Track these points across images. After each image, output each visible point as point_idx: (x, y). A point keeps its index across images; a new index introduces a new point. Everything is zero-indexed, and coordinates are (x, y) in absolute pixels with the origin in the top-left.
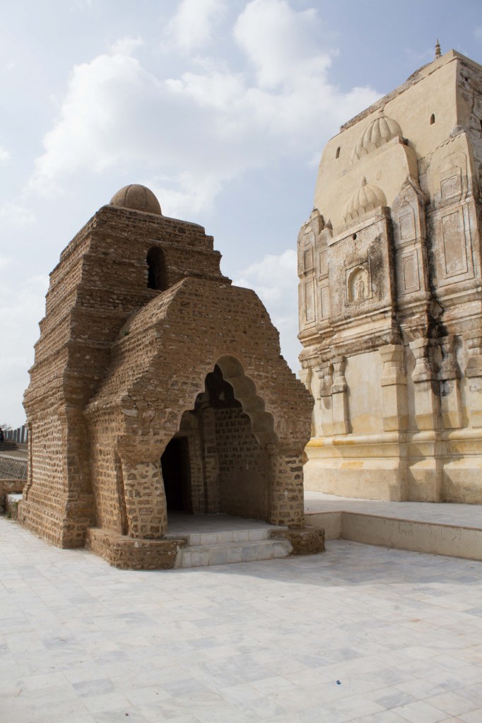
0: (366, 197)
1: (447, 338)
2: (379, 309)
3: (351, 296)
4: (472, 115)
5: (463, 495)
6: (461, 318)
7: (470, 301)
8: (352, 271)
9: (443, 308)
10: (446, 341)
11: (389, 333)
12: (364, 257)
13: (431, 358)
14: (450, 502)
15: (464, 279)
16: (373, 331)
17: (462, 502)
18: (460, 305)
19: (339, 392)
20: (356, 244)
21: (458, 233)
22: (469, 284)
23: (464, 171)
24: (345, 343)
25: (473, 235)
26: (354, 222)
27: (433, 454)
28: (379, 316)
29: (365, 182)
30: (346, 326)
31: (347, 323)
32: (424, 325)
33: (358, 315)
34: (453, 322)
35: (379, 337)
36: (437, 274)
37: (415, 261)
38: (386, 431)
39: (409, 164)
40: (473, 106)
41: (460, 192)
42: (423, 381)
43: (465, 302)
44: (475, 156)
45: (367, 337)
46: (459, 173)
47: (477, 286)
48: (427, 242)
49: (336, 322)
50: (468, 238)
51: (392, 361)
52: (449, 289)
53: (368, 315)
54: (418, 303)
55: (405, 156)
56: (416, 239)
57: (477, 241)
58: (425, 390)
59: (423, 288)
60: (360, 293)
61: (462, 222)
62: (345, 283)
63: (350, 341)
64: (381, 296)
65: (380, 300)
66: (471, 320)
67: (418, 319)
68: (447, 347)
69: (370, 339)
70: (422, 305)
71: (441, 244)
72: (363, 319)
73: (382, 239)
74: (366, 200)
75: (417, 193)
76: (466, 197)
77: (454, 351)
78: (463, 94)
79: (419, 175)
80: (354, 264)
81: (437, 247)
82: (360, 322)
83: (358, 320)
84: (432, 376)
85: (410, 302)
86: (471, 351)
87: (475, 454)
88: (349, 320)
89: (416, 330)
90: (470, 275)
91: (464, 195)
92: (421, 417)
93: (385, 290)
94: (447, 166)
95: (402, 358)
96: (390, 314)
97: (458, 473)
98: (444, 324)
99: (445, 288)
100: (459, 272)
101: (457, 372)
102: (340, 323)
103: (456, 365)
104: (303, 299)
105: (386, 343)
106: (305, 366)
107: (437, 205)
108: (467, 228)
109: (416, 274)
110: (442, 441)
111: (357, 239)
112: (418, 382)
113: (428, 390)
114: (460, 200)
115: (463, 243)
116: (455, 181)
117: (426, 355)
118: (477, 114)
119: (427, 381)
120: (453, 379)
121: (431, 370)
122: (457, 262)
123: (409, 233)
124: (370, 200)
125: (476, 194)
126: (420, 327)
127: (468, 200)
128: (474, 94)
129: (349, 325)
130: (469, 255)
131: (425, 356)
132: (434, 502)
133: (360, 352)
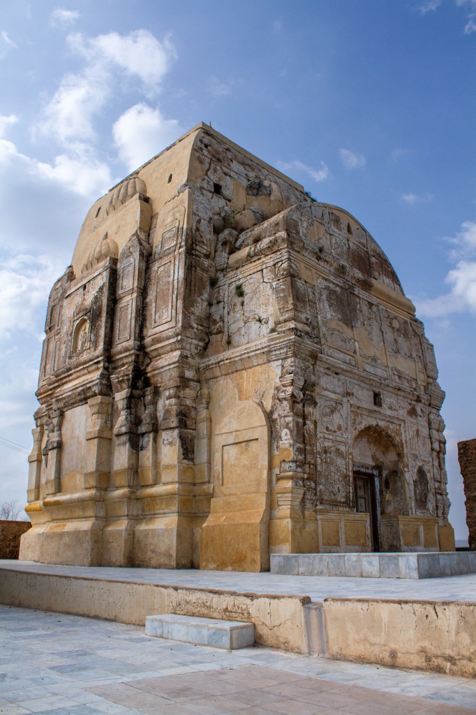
0: (101, 250)
1: (149, 389)
2: (93, 360)
3: (75, 347)
4: (206, 177)
5: (149, 559)
6: (162, 368)
7: (172, 351)
8: (78, 321)
9: (151, 359)
10: (148, 393)
11: (97, 384)
12: (88, 307)
13: (133, 410)
14: (139, 566)
15: (168, 327)
16: (84, 383)
17: (147, 567)
18: (164, 356)
19: (53, 448)
20: (84, 295)
21: (168, 282)
22: (170, 333)
23: (181, 223)
24: (64, 396)
25: (180, 284)
26: (88, 274)
27: (126, 513)
28: (94, 367)
29: (106, 236)
30: (68, 379)
31: (69, 376)
32: (128, 375)
33: (77, 367)
34: (156, 372)
35: (90, 388)
36: (148, 324)
37: (130, 310)
38: (86, 489)
39: (141, 218)
40: (209, 170)
41: (175, 243)
42: (123, 434)
43: (168, 352)
44: (195, 211)
45: (81, 389)
46: (177, 225)
47: (177, 335)
48: (143, 292)
49: (60, 375)
50: (176, 287)
51: (98, 413)
52: (155, 338)
53: (85, 366)
54: (127, 353)
55: (139, 210)
56: (133, 289)
57: (182, 290)
58: (124, 444)
59: (133, 338)
60: (82, 345)
61: (172, 271)
62: (71, 335)
63: (68, 394)
64: (96, 347)
65: (95, 350)
66: (169, 369)
67: (126, 369)
68: (149, 398)
69: (83, 390)
70: (130, 355)
71: (154, 294)
72: (81, 370)
73: (104, 288)
74: (100, 252)
75: (141, 244)
76: (180, 248)
77: (155, 403)
78: (199, 157)
79: (150, 229)
80: (80, 315)
81: (151, 296)
82: (78, 374)
83: (78, 371)
84: (130, 428)
85: (121, 353)
86: (167, 402)
87: (165, 513)
88: (70, 373)
89: (123, 381)
90: (173, 324)
91: (178, 246)
92: (117, 473)
93: (100, 340)
94: (170, 219)
95: (110, 411)
96: (102, 364)
97: (146, 533)
98: (149, 375)
99: (152, 337)
100: (164, 322)
101: (154, 424)
102: (63, 376)
103: (154, 417)
104: (45, 354)
105: (95, 395)
106: (39, 424)
107: (157, 256)
108: (176, 278)
109: (128, 323)
110: (137, 499)
111: (86, 290)
112: (118, 435)
113: (125, 443)
114: (175, 251)
115: (171, 292)
116: (173, 232)
117: (129, 407)
118: (212, 177)
119: (126, 433)
120: (150, 432)
121: (131, 422)
122: (164, 311)
123: (129, 283)
124: (103, 252)
125: (189, 245)
126: (126, 378)
127: (181, 250)
128: (211, 160)
129: (71, 378)
130: (174, 304)
131: (127, 408)
132: (121, 566)
133: (75, 405)
